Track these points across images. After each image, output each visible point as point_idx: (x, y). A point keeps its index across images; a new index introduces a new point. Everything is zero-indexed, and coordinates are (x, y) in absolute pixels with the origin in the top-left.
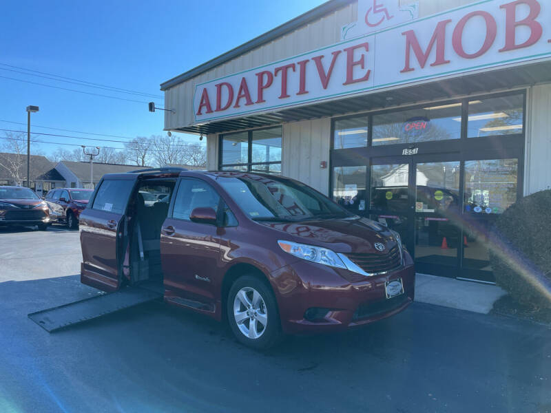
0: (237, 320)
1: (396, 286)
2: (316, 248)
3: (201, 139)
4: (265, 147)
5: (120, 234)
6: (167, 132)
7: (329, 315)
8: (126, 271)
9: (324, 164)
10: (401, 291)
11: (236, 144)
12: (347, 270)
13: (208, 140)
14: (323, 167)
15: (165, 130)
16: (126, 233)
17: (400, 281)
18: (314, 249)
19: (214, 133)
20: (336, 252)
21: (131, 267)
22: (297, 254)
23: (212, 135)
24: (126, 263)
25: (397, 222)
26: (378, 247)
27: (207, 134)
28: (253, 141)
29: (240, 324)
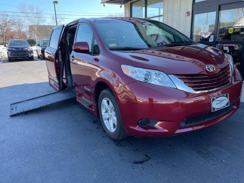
0: (104, 118)
1: (223, 100)
2: (150, 71)
3: (121, 7)
4: (158, 9)
5: (57, 61)
6: (103, 4)
7: (158, 124)
8: (65, 81)
9: (188, 13)
10: (227, 104)
11: (141, 9)
12: (177, 89)
13: (125, 7)
14: (188, 16)
15: (101, 3)
16: (61, 60)
17: (227, 96)
18: (149, 72)
19: (127, 2)
20: (167, 74)
21: (67, 79)
22: (133, 76)
23: (126, 4)
24: (64, 77)
25: (236, 49)
26: (209, 69)
27: (124, 3)
28: (148, 6)
29: (105, 120)
